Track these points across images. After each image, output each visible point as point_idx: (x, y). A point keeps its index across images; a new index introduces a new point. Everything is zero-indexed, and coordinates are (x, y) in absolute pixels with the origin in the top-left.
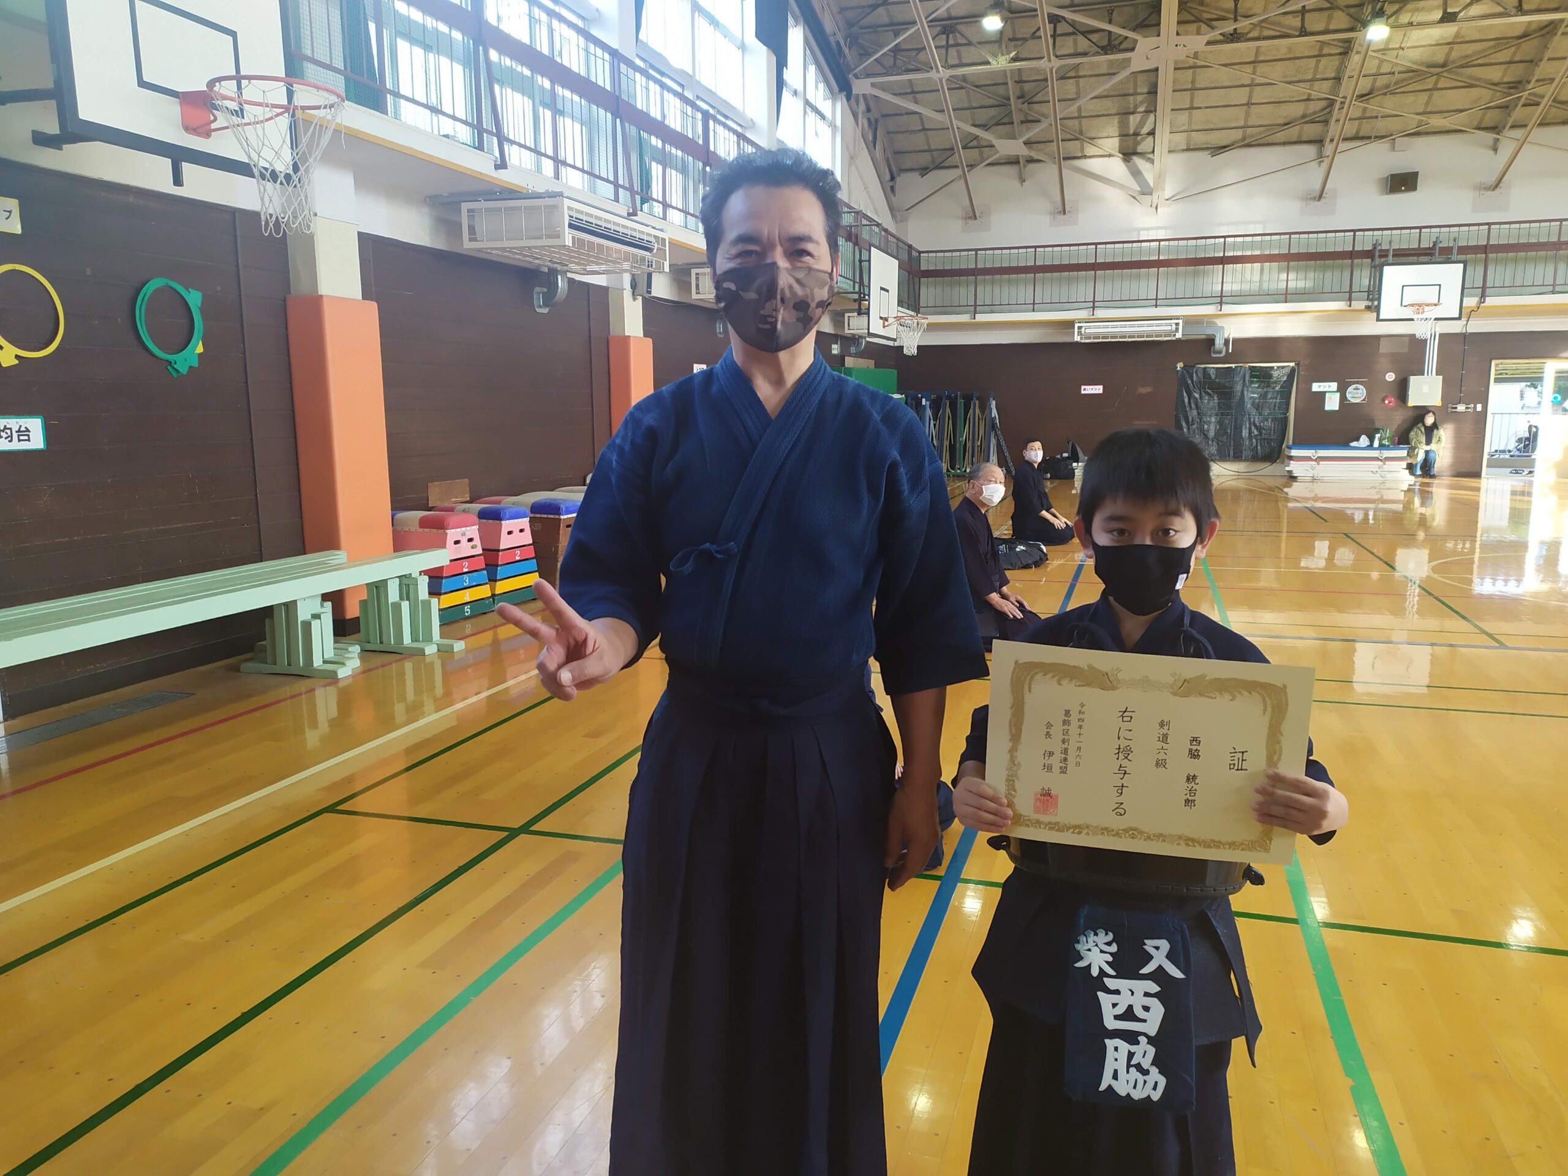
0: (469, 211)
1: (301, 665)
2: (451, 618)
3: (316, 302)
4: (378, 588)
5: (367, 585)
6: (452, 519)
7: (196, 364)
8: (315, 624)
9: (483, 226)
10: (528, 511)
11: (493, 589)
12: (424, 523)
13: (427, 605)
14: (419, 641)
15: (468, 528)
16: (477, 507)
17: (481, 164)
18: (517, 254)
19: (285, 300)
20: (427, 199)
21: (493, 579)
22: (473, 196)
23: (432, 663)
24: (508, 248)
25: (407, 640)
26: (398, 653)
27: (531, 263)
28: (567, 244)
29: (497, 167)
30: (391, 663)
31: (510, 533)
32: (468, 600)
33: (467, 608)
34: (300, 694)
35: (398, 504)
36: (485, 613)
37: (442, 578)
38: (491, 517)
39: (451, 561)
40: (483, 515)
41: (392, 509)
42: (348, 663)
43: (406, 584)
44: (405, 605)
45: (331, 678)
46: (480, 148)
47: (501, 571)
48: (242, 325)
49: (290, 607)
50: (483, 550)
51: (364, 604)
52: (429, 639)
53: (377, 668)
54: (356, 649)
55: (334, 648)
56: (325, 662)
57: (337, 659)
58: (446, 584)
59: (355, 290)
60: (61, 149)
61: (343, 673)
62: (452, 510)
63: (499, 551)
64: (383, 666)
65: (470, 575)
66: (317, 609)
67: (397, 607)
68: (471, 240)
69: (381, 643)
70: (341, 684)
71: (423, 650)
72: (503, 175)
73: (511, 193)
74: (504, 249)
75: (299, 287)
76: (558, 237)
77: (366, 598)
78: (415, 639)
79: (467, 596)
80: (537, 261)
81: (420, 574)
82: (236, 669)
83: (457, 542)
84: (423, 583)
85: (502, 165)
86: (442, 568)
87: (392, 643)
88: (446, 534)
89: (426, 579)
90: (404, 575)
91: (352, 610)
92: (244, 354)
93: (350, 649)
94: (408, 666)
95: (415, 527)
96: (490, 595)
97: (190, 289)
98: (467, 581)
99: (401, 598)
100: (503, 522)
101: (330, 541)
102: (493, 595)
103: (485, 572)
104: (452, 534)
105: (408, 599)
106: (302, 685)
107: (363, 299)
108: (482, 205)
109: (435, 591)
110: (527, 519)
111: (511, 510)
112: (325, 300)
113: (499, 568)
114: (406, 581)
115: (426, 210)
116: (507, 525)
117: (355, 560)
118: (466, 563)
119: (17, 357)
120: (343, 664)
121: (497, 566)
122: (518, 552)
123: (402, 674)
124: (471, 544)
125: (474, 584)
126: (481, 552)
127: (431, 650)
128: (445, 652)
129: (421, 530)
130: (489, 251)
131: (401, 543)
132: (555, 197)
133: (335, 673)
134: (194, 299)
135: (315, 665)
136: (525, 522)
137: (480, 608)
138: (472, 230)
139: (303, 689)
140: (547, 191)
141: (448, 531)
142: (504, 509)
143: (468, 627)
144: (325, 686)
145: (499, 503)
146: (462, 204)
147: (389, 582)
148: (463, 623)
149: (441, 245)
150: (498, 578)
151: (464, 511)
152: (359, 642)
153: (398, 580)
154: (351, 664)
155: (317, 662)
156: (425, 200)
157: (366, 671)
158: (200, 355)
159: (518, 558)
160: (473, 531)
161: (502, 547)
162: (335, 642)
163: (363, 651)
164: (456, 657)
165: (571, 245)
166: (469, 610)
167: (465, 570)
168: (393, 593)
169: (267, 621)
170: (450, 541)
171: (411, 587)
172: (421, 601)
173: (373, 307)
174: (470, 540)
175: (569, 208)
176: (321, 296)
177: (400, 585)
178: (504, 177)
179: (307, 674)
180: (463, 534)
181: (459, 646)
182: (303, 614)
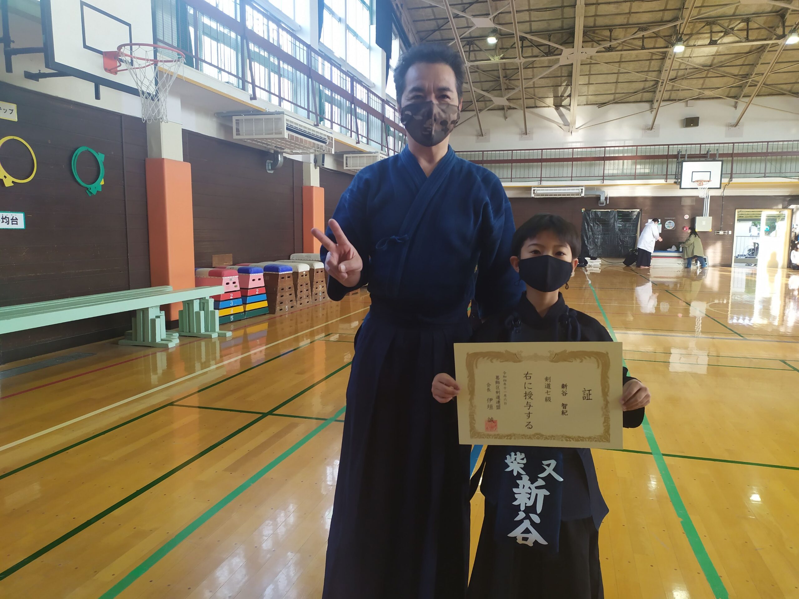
0: (236, 120)
1: (150, 341)
2: (224, 321)
3: (161, 162)
4: (188, 304)
5: (183, 302)
6: (225, 272)
7: (100, 190)
8: (157, 320)
9: (243, 128)
10: (263, 270)
11: (245, 308)
12: (211, 274)
13: (213, 313)
14: (208, 331)
15: (233, 277)
16: (237, 267)
17: (243, 97)
18: (259, 142)
19: (145, 161)
20: (216, 114)
21: (245, 303)
22: (238, 113)
23: (215, 342)
24: (255, 139)
25: (203, 331)
26: (198, 337)
27: (266, 147)
28: (285, 137)
29: (251, 99)
30: (193, 342)
31: (254, 280)
32: (232, 313)
33: (232, 317)
34: (149, 355)
35: (198, 265)
36: (240, 320)
37: (220, 301)
38: (244, 272)
39: (226, 293)
40: (240, 271)
41: (195, 268)
42: (173, 340)
43: (203, 302)
44: (202, 313)
45: (165, 347)
46: (244, 88)
47: (249, 299)
48: (123, 172)
49: (145, 311)
50: (240, 288)
51: (181, 312)
52: (214, 330)
53: (187, 344)
54: (176, 335)
55: (166, 334)
56: (162, 340)
57: (168, 339)
58: (222, 304)
59: (180, 157)
60: (38, 81)
61: (171, 345)
62: (225, 268)
63: (248, 289)
64: (190, 343)
65: (234, 300)
66: (159, 314)
67: (198, 314)
68: (237, 135)
69: (189, 332)
70: (170, 351)
71: (211, 336)
72: (254, 103)
73: (258, 112)
74: (253, 140)
75: (152, 154)
76: (281, 133)
77: (182, 309)
78: (206, 330)
79: (232, 311)
80: (269, 147)
81: (210, 298)
82: (116, 343)
83: (228, 284)
84: (211, 302)
85: (254, 97)
86: (220, 295)
87: (195, 332)
88: (222, 279)
89: (213, 300)
90: (202, 298)
91: (175, 316)
92: (124, 186)
93: (174, 335)
94: (203, 344)
95: (206, 276)
96: (243, 311)
97: (99, 153)
98: (232, 303)
99: (200, 310)
100: (250, 275)
101: (163, 281)
102: (245, 311)
103: (241, 299)
104: (225, 279)
105: (203, 310)
106: (150, 351)
107: (184, 161)
108: (243, 117)
109: (216, 307)
110: (262, 274)
111: (254, 269)
112: (165, 162)
113: (248, 298)
114: (202, 301)
115: (215, 119)
116: (252, 276)
117: (177, 289)
118: (232, 294)
119: (13, 182)
120: (171, 341)
121: (247, 296)
122: (257, 290)
123: (199, 347)
124: (235, 285)
125: (236, 305)
126: (239, 289)
127: (215, 335)
128: (222, 337)
129: (210, 277)
130: (246, 140)
131: (199, 283)
132: (280, 114)
133: (167, 345)
134: (101, 158)
135: (157, 342)
136: (261, 275)
137: (238, 317)
138: (238, 130)
139: (150, 353)
140: (276, 111)
141: (223, 278)
142: (250, 268)
143: (232, 326)
144: (161, 351)
145: (248, 266)
146: (233, 117)
147: (194, 301)
148: (229, 325)
149: (222, 137)
150: (247, 302)
151: (231, 268)
152: (177, 332)
153: (198, 300)
154: (175, 342)
155: (158, 340)
156: (215, 114)
157: (181, 345)
158: (102, 185)
159: (257, 293)
160: (236, 278)
161: (250, 287)
162: (166, 332)
163: (180, 336)
164: (227, 340)
165: (287, 138)
166: (232, 318)
167: (231, 298)
168: (196, 307)
169: (133, 319)
170: (224, 282)
171: (205, 304)
172: (211, 311)
173: (188, 165)
174: (234, 283)
175: (287, 120)
176: (163, 159)
177: (200, 303)
178: (255, 104)
179: (153, 346)
180: (231, 280)
181: (229, 334)
182: (152, 315)
